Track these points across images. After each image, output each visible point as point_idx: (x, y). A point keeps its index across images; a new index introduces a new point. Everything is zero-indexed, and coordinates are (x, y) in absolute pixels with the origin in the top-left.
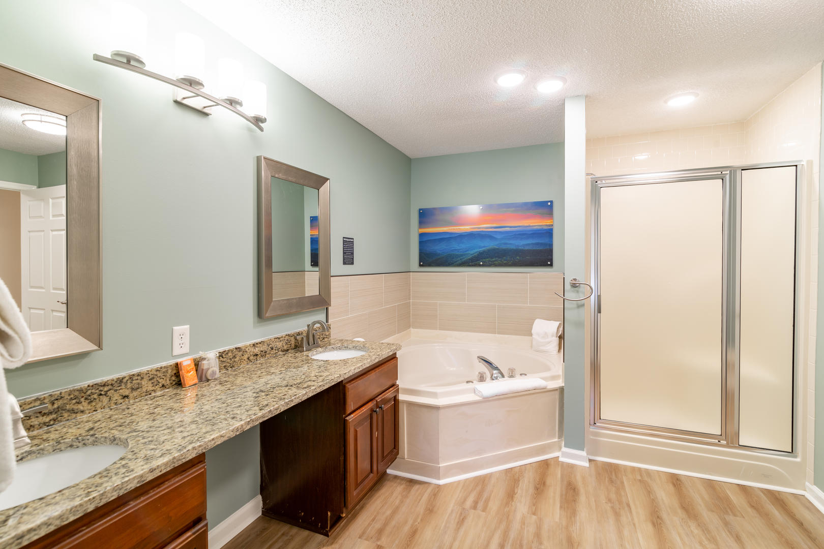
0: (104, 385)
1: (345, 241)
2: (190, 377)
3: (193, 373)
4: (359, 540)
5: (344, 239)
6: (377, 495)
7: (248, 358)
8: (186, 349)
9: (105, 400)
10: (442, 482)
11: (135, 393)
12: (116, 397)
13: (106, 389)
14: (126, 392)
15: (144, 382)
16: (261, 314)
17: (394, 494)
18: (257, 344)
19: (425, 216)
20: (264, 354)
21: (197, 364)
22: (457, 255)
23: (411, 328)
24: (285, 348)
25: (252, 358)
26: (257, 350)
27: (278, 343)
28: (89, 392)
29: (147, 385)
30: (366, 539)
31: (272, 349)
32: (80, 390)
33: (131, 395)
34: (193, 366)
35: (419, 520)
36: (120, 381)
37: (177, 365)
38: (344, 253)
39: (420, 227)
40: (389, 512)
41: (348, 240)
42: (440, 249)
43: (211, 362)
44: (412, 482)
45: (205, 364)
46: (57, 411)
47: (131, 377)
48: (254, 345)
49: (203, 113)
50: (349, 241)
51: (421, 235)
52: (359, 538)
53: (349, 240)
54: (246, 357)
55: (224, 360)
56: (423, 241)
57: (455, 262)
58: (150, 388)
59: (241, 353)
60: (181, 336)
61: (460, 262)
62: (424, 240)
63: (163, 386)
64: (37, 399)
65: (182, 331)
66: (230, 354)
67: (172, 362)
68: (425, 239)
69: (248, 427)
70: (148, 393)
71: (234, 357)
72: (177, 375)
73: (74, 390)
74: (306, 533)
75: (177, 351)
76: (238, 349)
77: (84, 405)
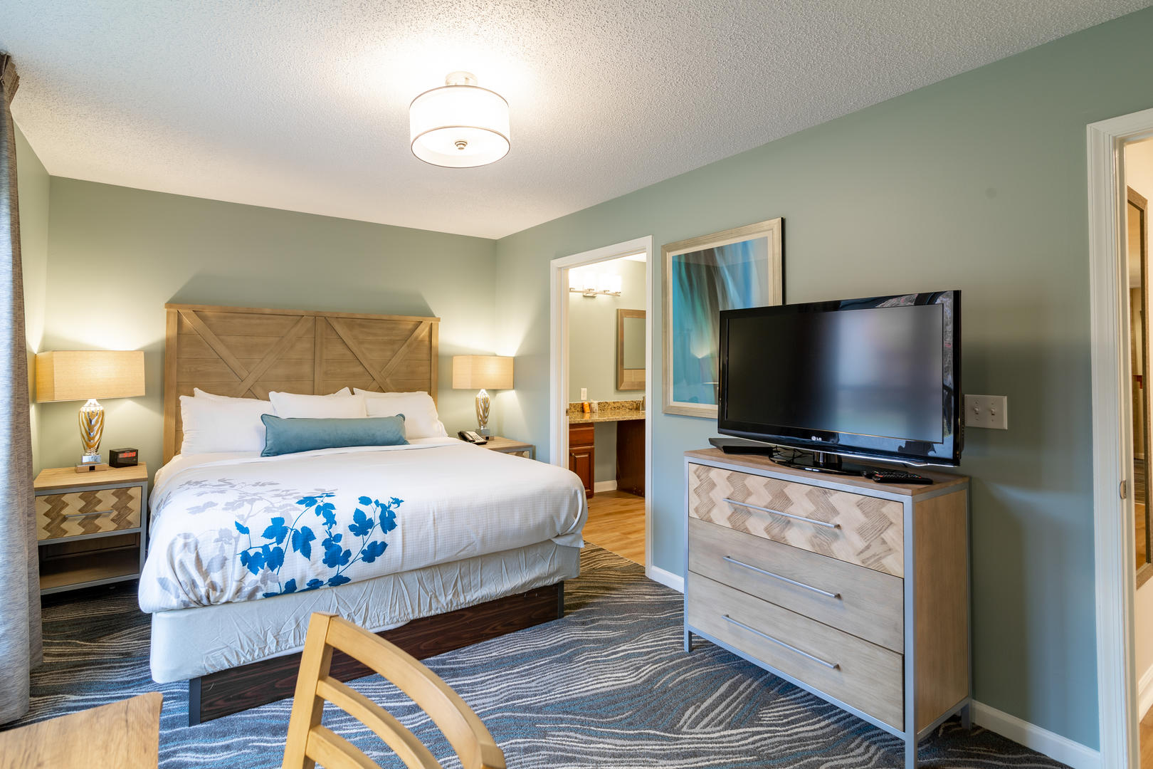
2: (587, 409)
3: (588, 408)
8: (585, 398)
16: (618, 387)
20: (619, 408)
21: (589, 405)
24: (630, 407)
25: (613, 408)
26: (615, 406)
37: (583, 404)
43: (595, 406)
45: (593, 405)
48: (614, 402)
49: (593, 297)
54: (611, 406)
55: (602, 406)
60: (584, 393)
65: (584, 390)
66: (604, 404)
67: (581, 402)
71: (606, 406)
72: (583, 408)
75: (582, 399)
76: (607, 403)
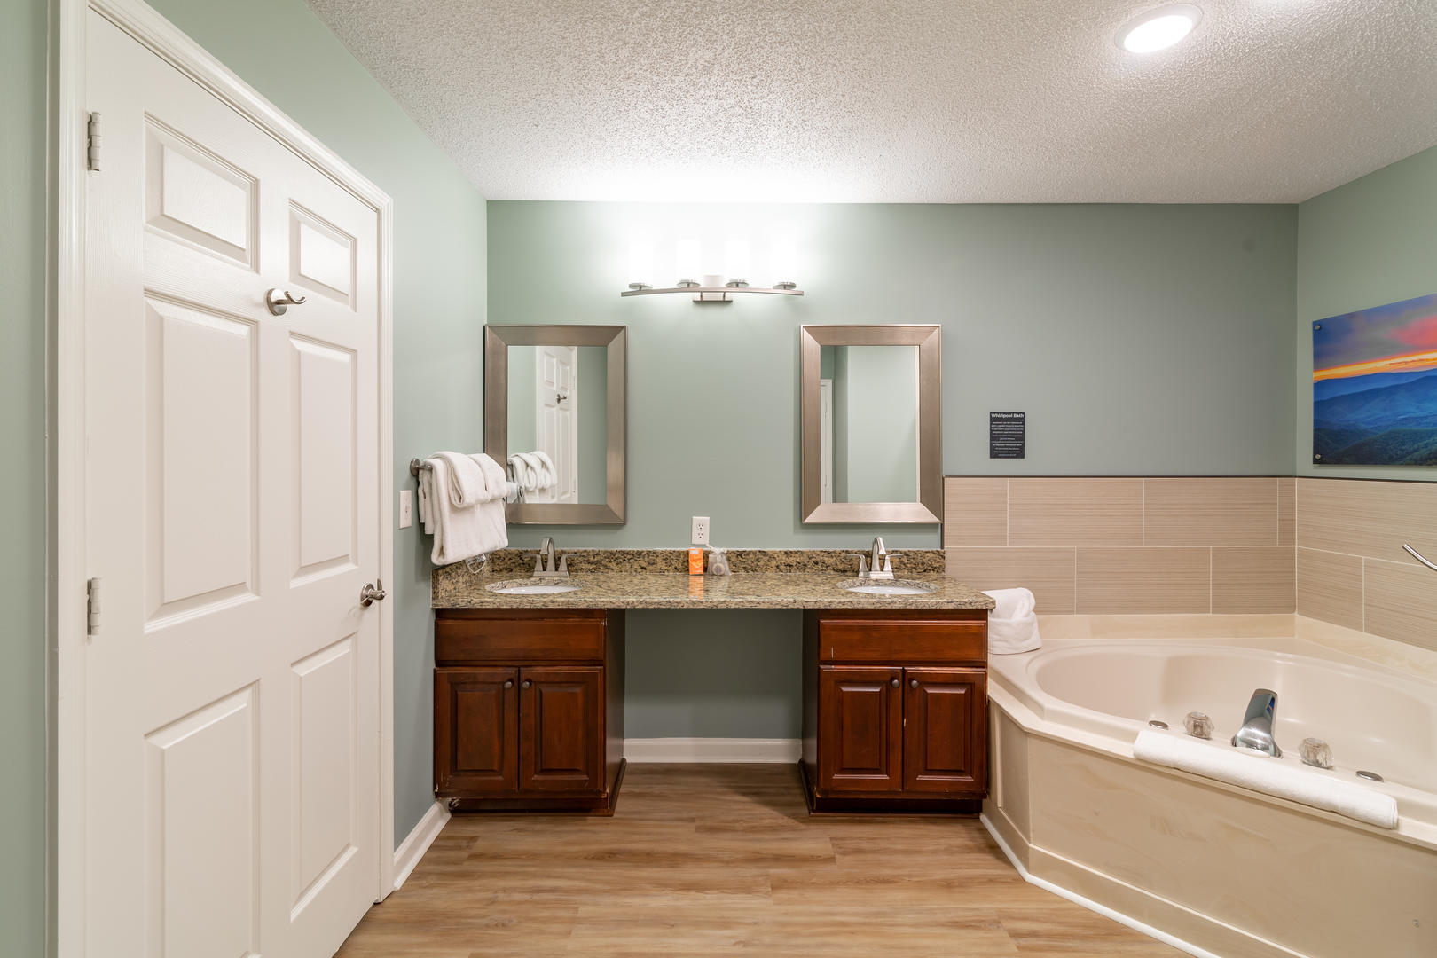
0: (627, 554)
1: (994, 418)
2: (697, 567)
3: (700, 563)
4: (828, 840)
5: (993, 416)
6: (922, 826)
7: (778, 567)
8: (705, 540)
9: (628, 565)
10: (1030, 877)
11: (651, 568)
12: (636, 566)
13: (629, 557)
14: (644, 565)
15: (659, 560)
16: (801, 517)
17: (942, 841)
18: (791, 552)
19: (1328, 337)
20: (802, 567)
21: (706, 555)
22: (1416, 433)
23: (1296, 614)
25: (782, 567)
26: (790, 560)
27: (826, 559)
28: (617, 556)
29: (661, 564)
30: (833, 845)
31: (816, 563)
32: (611, 553)
33: (648, 569)
34: (701, 556)
35: (917, 879)
36: (640, 553)
38: (992, 439)
39: (1316, 368)
40: (899, 847)
41: (1004, 416)
42: (1368, 418)
43: (719, 562)
44: (994, 849)
46: (596, 563)
47: (648, 552)
48: (786, 552)
49: (725, 302)
50: (1009, 418)
51: (1319, 386)
52: (831, 839)
53: (1011, 416)
54: (774, 564)
55: (744, 560)
56: (1323, 402)
57: (1409, 454)
58: (664, 567)
59: (767, 558)
60: (701, 526)
61: (1423, 452)
62: (1327, 398)
63: (676, 568)
64: (585, 551)
65: (703, 521)
66: (751, 556)
67: (686, 549)
68: (1328, 395)
69: (641, 606)
70: (662, 571)
71: (758, 560)
72: (686, 562)
73: (607, 552)
74: (802, 799)
75: (691, 541)
76: (764, 553)
77: (613, 565)
